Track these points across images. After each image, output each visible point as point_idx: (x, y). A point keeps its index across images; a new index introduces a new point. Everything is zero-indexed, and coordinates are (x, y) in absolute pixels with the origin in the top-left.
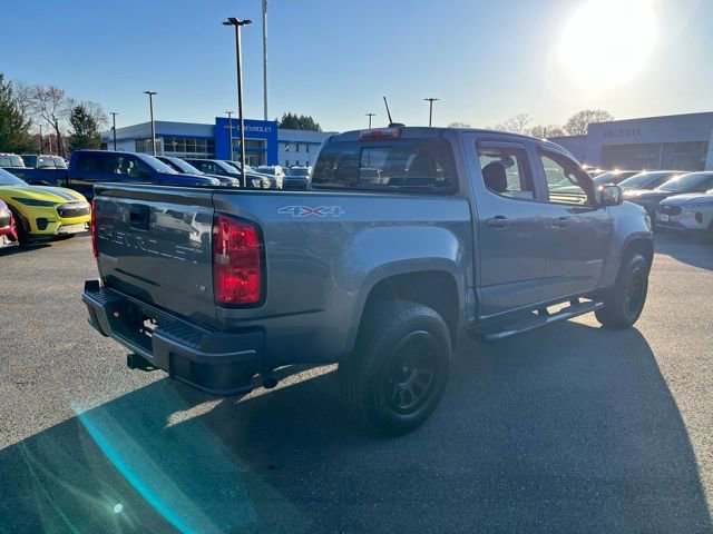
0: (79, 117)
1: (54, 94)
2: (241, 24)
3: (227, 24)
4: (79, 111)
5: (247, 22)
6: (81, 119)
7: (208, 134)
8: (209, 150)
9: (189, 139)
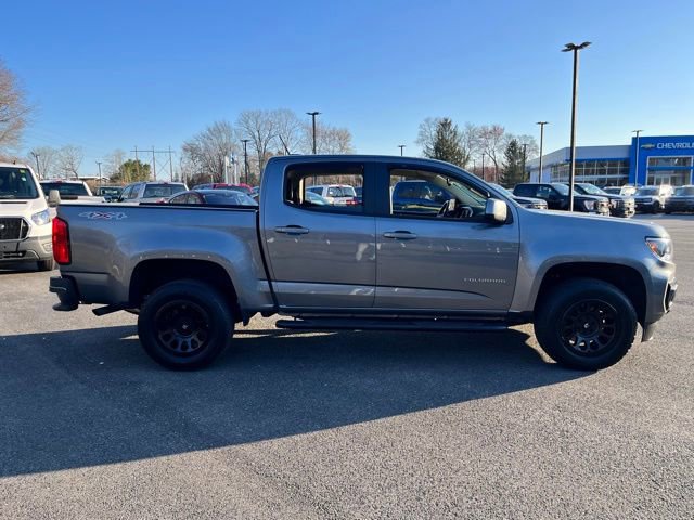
0: (513, 149)
1: (496, 132)
2: (581, 47)
3: (566, 50)
4: (513, 144)
5: (585, 45)
6: (514, 152)
7: (623, 155)
8: (623, 172)
9: (602, 162)
